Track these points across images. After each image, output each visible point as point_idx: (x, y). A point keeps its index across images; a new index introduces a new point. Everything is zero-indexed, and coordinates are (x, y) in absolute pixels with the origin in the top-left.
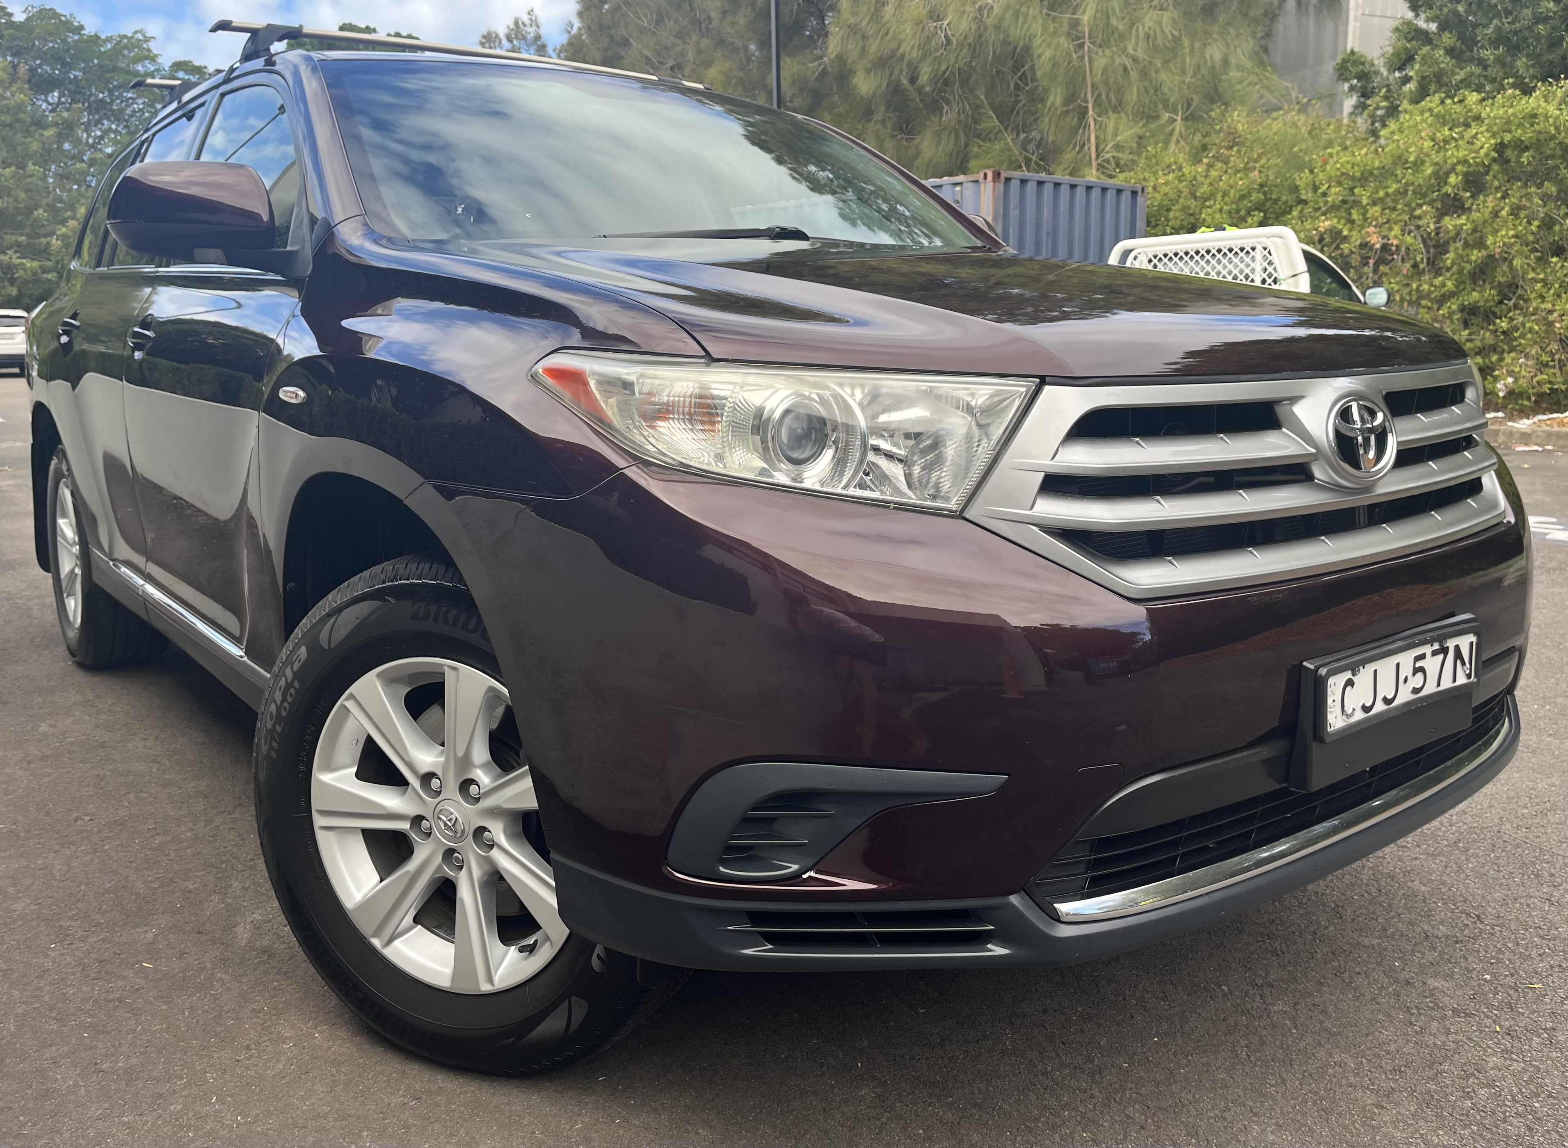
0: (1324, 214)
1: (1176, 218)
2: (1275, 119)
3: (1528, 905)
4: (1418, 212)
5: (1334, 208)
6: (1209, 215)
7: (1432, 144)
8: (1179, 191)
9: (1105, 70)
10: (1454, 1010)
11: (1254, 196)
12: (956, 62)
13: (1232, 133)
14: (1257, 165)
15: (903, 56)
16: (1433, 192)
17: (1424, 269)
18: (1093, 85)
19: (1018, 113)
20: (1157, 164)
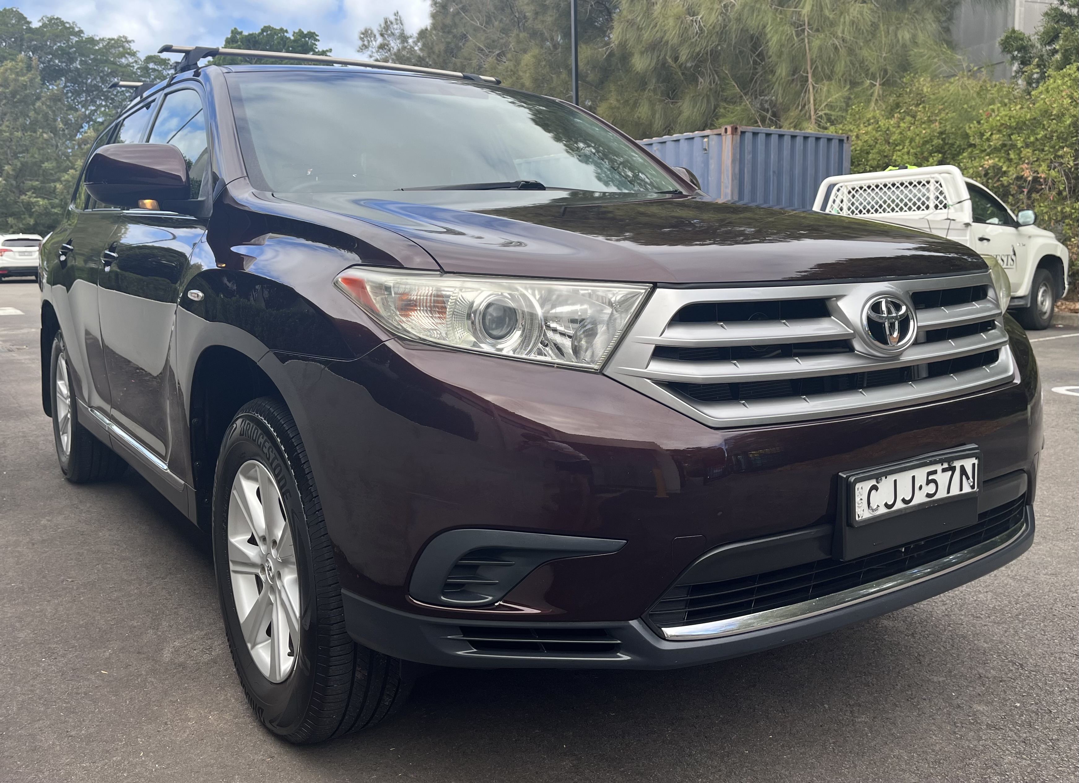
0: (988, 154)
1: (874, 159)
2: (951, 83)
3: (1060, 658)
4: (1060, 153)
5: (996, 150)
6: (899, 156)
7: (1070, 101)
8: (876, 139)
9: (820, 48)
10: (988, 725)
11: (935, 142)
12: (707, 46)
13: (920, 94)
14: (938, 118)
15: (667, 42)
16: (1072, 137)
17: (1066, 196)
18: (812, 60)
19: (756, 82)
20: (860, 119)
